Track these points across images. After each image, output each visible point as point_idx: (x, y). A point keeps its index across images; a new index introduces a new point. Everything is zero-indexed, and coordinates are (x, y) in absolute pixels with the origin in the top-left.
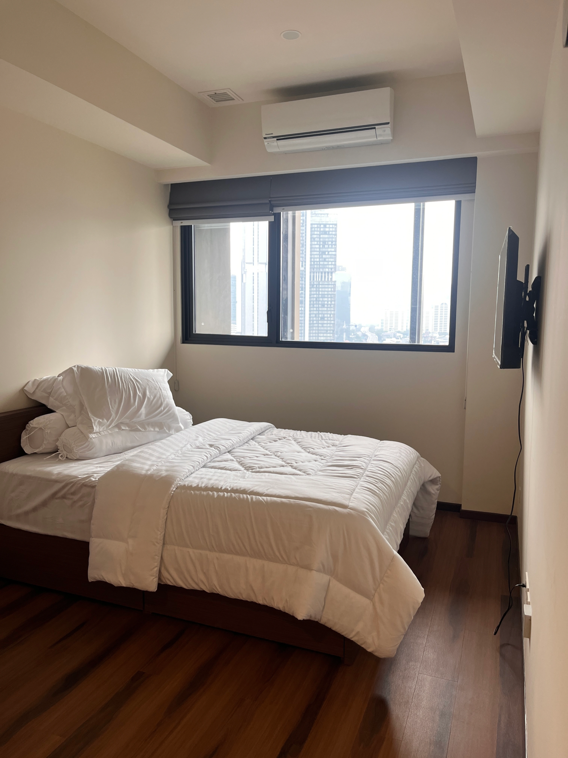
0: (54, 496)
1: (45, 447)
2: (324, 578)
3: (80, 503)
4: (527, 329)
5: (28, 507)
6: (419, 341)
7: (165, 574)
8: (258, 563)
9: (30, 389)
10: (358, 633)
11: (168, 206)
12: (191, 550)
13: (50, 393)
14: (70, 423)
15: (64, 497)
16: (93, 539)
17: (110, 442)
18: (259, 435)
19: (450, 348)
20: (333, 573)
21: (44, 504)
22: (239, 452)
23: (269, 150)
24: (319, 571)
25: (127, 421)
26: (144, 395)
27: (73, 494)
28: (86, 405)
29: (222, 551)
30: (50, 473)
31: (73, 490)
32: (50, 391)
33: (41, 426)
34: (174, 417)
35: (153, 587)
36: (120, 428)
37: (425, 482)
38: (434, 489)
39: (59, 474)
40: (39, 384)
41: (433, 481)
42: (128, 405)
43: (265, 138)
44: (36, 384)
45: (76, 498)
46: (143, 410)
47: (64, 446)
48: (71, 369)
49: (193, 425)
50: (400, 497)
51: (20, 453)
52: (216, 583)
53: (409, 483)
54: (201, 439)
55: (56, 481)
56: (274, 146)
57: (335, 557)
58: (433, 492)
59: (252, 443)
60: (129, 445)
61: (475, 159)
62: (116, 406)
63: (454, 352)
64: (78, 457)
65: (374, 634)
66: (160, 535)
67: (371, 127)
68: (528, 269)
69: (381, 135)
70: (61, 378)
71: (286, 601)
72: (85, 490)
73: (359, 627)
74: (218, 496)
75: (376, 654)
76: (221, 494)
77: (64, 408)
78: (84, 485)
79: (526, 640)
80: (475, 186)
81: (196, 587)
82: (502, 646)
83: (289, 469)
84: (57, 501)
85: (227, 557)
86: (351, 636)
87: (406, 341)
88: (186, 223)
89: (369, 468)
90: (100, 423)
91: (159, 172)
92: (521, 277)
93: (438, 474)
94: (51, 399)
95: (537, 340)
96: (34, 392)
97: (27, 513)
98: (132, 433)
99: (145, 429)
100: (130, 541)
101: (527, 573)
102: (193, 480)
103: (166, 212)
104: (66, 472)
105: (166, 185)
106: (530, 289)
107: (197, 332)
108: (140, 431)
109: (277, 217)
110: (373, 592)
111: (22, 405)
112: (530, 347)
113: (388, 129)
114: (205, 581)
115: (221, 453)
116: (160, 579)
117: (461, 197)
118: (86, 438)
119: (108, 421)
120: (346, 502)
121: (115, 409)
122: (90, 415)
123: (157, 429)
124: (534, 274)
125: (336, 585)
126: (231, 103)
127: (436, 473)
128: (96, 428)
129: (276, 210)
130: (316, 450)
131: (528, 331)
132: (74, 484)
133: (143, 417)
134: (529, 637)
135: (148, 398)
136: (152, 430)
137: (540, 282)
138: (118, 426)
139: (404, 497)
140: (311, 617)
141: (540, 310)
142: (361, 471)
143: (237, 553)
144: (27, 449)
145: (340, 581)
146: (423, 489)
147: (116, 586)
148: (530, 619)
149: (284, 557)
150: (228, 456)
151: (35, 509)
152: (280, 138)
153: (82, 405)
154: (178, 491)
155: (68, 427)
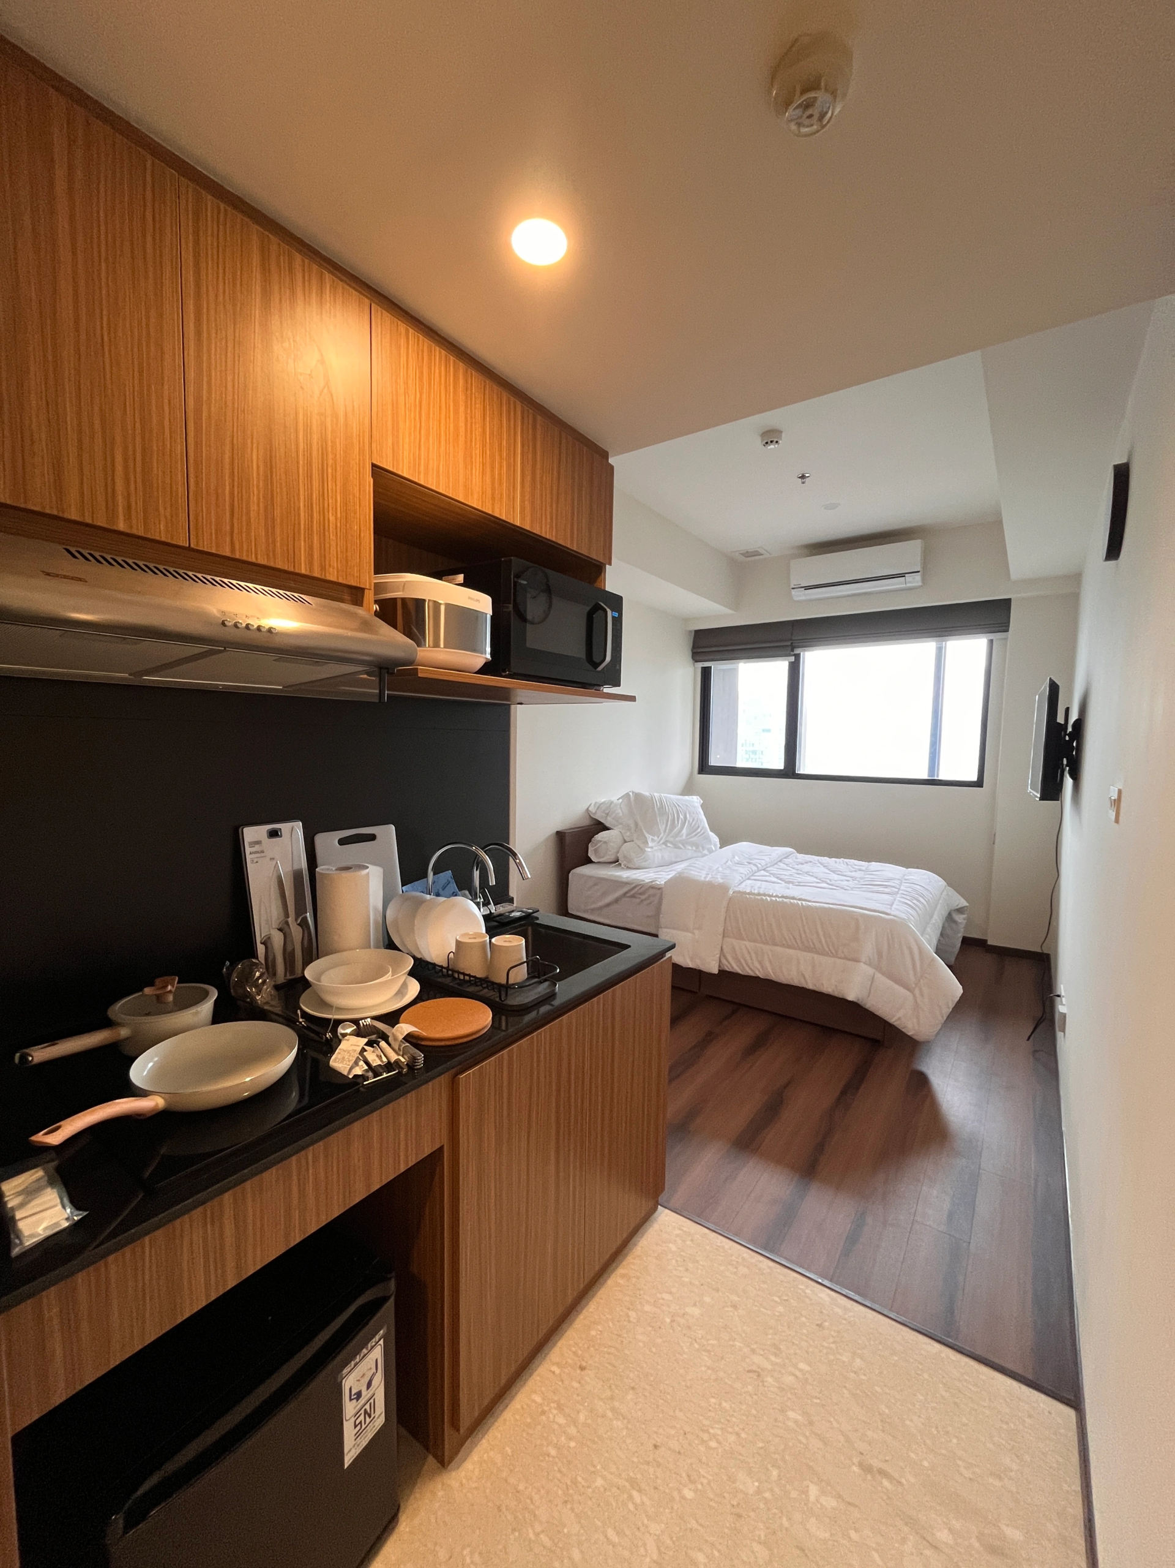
0: (625, 894)
1: (610, 857)
2: (870, 971)
3: (648, 901)
4: (1067, 766)
5: (600, 904)
6: (938, 776)
7: (724, 961)
8: (809, 955)
9: (592, 809)
10: (899, 1019)
11: (694, 647)
12: (747, 943)
13: (607, 814)
14: (627, 839)
15: (633, 896)
16: (665, 930)
17: (660, 855)
18: (785, 858)
19: (979, 783)
20: (878, 968)
21: (617, 901)
22: (773, 870)
23: (796, 599)
24: (865, 963)
25: (672, 839)
26: (685, 818)
27: (641, 894)
28: (641, 824)
29: (775, 944)
30: (620, 877)
31: (640, 891)
32: (607, 812)
33: (605, 840)
34: (708, 838)
35: (716, 971)
36: (666, 845)
37: (951, 910)
38: (960, 918)
39: (627, 878)
40: (599, 806)
41: (960, 911)
42: (673, 826)
43: (793, 588)
44: (597, 805)
45: (643, 897)
46: (684, 831)
47: (625, 857)
48: (628, 794)
49: (721, 848)
50: (931, 917)
51: (589, 861)
52: (770, 969)
53: (939, 907)
54: (737, 858)
55: (627, 883)
56: (800, 595)
57: (880, 954)
58: (959, 921)
59: (780, 864)
60: (674, 859)
61: (1009, 600)
62: (664, 826)
63: (982, 787)
64: (636, 866)
65: (915, 1020)
66: (721, 930)
67: (902, 575)
68: (1067, 710)
69: (910, 582)
70: (621, 800)
71: (836, 986)
72: (651, 891)
73: (900, 1014)
74: (771, 900)
75: (915, 1037)
76: (774, 899)
77: (621, 826)
78: (652, 887)
79: (1059, 1035)
80: (1009, 626)
81: (751, 974)
82: (1035, 1051)
83: (824, 885)
84: (627, 899)
85: (779, 949)
86: (892, 1021)
87: (924, 775)
88: (706, 664)
89: (902, 888)
90: (653, 840)
91: (686, 620)
92: (1060, 719)
93: (965, 904)
94: (609, 818)
95: (1076, 775)
96: (596, 812)
97: (601, 908)
98: (676, 850)
99: (685, 847)
100: (696, 932)
101: (1062, 986)
102: (747, 887)
103: (689, 654)
104: (634, 877)
105: (690, 631)
106: (1070, 729)
107: (712, 764)
108: (681, 848)
109: (797, 657)
110: (914, 986)
111: (586, 822)
112: (1068, 782)
113: (918, 577)
114: (759, 967)
115: (759, 870)
116: (719, 966)
117: (992, 636)
118: (643, 851)
119: (658, 837)
120: (888, 911)
121: (664, 828)
122: (644, 831)
123: (694, 848)
124: (1074, 717)
125: (878, 975)
126: (761, 557)
127: (963, 903)
128: (650, 844)
129: (797, 651)
130: (845, 873)
131: (1068, 768)
132: (642, 886)
133: (684, 837)
134: (1063, 1030)
135: (689, 821)
136: (690, 848)
137: (1079, 725)
138: (665, 843)
139: (935, 917)
140: (858, 1000)
141: (1079, 749)
142: (897, 890)
143: (789, 947)
144: (593, 859)
145: (883, 974)
146: (949, 918)
147: (684, 966)
148: (1064, 1016)
149: (833, 952)
150: (763, 873)
151: (608, 905)
152: (807, 588)
153: (636, 824)
154: (735, 894)
155: (625, 842)
